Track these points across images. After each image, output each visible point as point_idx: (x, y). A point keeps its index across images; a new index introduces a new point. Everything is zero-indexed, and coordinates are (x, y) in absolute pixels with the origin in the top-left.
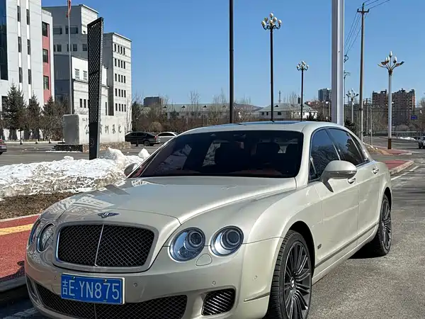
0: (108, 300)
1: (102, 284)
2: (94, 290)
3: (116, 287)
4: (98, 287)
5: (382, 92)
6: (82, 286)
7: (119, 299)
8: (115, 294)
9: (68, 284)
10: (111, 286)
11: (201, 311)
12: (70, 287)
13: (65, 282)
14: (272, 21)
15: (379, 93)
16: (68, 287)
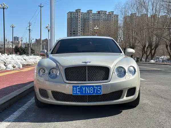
0: (96, 94)
1: (93, 88)
2: (90, 90)
3: (99, 88)
4: (91, 89)
5: (39, 39)
6: (84, 89)
7: (101, 93)
8: (99, 91)
9: (76, 89)
10: (97, 88)
11: (126, 95)
12: (78, 90)
13: (75, 88)
14: (4, 6)
15: (38, 39)
16: (76, 90)
